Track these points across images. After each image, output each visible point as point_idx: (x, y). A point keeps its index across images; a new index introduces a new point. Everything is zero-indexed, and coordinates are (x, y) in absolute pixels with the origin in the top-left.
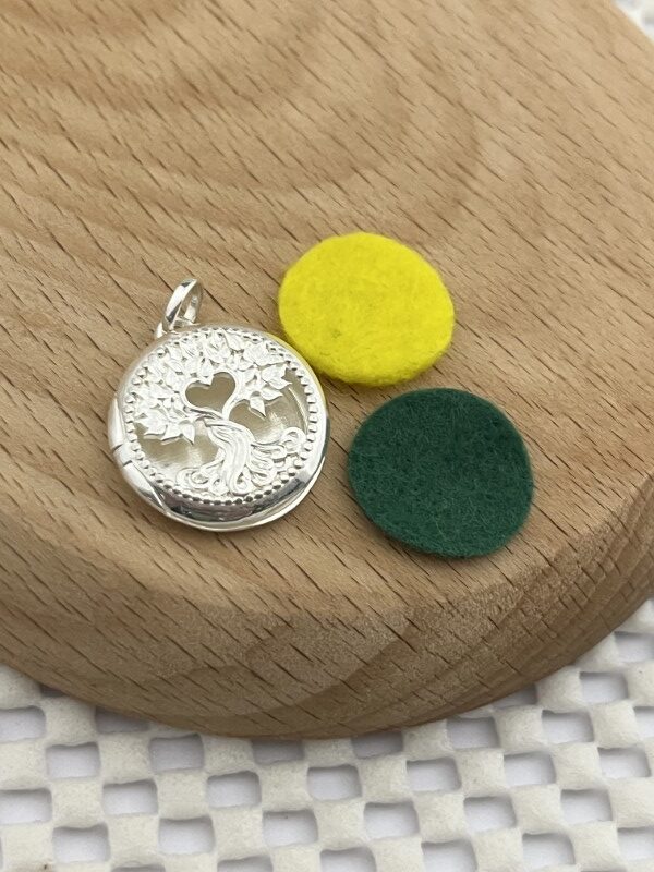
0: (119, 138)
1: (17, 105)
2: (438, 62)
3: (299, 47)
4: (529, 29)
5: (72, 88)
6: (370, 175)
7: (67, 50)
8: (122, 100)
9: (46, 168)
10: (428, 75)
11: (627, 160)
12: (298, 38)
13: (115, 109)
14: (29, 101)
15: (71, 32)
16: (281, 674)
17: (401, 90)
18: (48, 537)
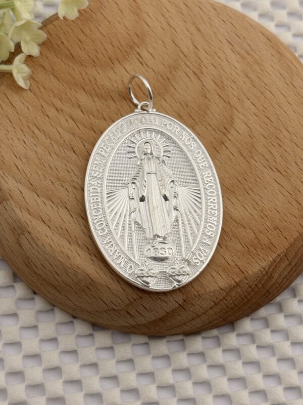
0: (99, 111)
1: (64, 96)
2: (223, 85)
3: (170, 76)
4: (260, 71)
5: (84, 89)
7: (84, 73)
8: (102, 95)
9: (72, 121)
10: (218, 90)
11: (290, 129)
12: (170, 72)
13: (99, 98)
14: (68, 94)
15: (85, 66)
16: (137, 313)
17: (207, 96)
18: (61, 259)
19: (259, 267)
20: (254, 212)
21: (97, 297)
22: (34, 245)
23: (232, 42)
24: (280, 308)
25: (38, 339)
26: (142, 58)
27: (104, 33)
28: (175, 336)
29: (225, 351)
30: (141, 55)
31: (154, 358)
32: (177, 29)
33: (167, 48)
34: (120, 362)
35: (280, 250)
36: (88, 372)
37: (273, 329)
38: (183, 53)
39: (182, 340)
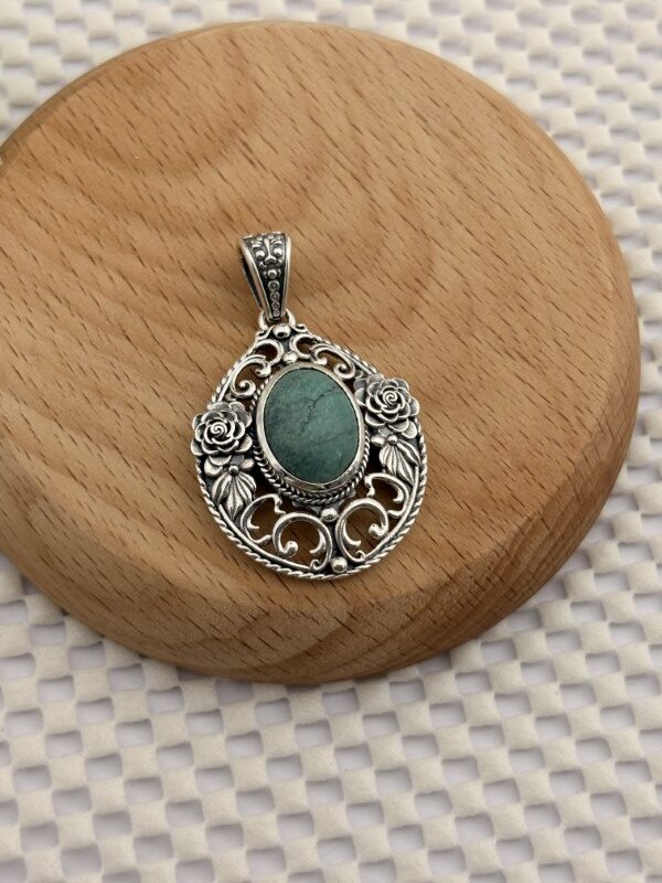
0: (173, 257)
1: (103, 231)
2: (409, 196)
3: (306, 184)
4: (480, 168)
5: (143, 218)
6: (351, 287)
7: (140, 186)
8: (177, 227)
9: (121, 279)
10: (401, 208)
11: (542, 276)
12: (308, 178)
13: (171, 233)
14: (111, 227)
15: (143, 173)
16: (262, 644)
17: (380, 220)
18: (110, 548)
19: (492, 545)
20: (479, 439)
21: (182, 618)
22: (56, 522)
23: (424, 115)
24: (538, 620)
25: (74, 701)
26: (251, 152)
27: (179, 108)
28: (338, 683)
29: (435, 707)
30: (251, 146)
31: (299, 727)
32: (318, 95)
33: (301, 130)
34: (235, 738)
35: (532, 509)
36: (173, 761)
37: (525, 660)
38: (331, 139)
39: (353, 690)
